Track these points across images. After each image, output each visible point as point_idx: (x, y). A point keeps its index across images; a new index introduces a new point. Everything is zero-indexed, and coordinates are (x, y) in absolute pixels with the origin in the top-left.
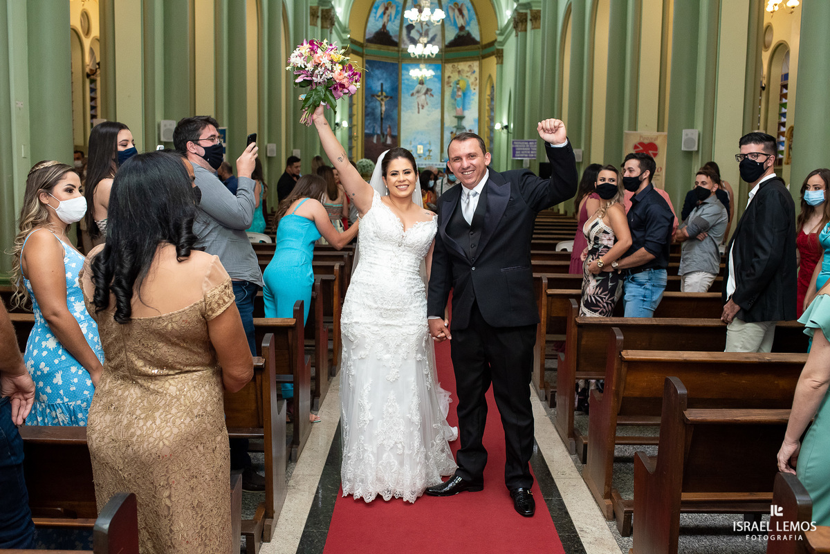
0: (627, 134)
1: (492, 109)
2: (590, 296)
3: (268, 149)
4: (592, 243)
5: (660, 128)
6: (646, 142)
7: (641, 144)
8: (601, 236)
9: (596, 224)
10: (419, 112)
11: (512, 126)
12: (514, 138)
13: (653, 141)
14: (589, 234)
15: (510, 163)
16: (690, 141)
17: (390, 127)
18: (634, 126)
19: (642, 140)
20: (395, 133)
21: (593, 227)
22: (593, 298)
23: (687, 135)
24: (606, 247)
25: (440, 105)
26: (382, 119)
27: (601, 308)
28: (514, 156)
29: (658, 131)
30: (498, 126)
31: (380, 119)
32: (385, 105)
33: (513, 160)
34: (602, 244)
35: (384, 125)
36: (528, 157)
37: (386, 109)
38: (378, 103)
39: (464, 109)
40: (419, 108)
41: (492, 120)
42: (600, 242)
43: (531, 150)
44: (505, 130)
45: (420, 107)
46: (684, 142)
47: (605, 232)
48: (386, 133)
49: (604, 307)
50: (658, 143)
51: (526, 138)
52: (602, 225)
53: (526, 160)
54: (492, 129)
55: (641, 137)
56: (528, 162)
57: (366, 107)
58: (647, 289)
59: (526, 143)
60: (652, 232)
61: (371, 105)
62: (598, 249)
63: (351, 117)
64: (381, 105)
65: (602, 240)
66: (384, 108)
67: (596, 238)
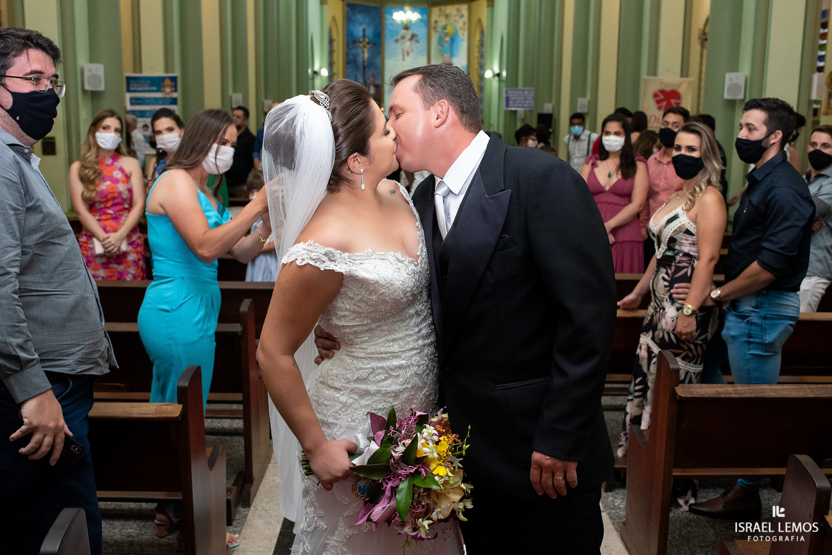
0: (645, 80)
1: (482, 56)
2: (668, 334)
3: (234, 100)
4: (664, 247)
5: (684, 72)
6: (668, 89)
7: (662, 92)
8: (681, 237)
9: (675, 217)
10: (404, 60)
11: (504, 74)
12: (507, 86)
13: (675, 88)
14: (660, 232)
15: (502, 115)
16: (734, 87)
17: (373, 76)
18: (653, 71)
19: (663, 87)
20: (378, 82)
21: (670, 221)
22: (672, 336)
23: (731, 80)
24: (686, 255)
25: (425, 53)
26: (364, 67)
27: (684, 350)
28: (507, 106)
29: (682, 76)
30: (488, 74)
31: (362, 67)
32: (368, 51)
33: (506, 112)
34: (680, 251)
35: (367, 74)
36: (522, 107)
37: (369, 58)
38: (360, 50)
39: (452, 55)
40: (403, 55)
41: (482, 68)
42: (677, 247)
43: (525, 100)
44: (497, 78)
45: (405, 54)
46: (728, 88)
47: (688, 232)
48: (368, 82)
49: (690, 350)
50: (681, 90)
51: (520, 86)
52: (684, 220)
53: (520, 110)
54: (482, 77)
55: (662, 83)
56: (523, 113)
57: (347, 54)
58: (752, 324)
59: (521, 92)
60: (774, 234)
61: (353, 51)
62: (673, 258)
63: (331, 65)
64: (363, 52)
65: (681, 244)
66: (366, 56)
67: (672, 240)
